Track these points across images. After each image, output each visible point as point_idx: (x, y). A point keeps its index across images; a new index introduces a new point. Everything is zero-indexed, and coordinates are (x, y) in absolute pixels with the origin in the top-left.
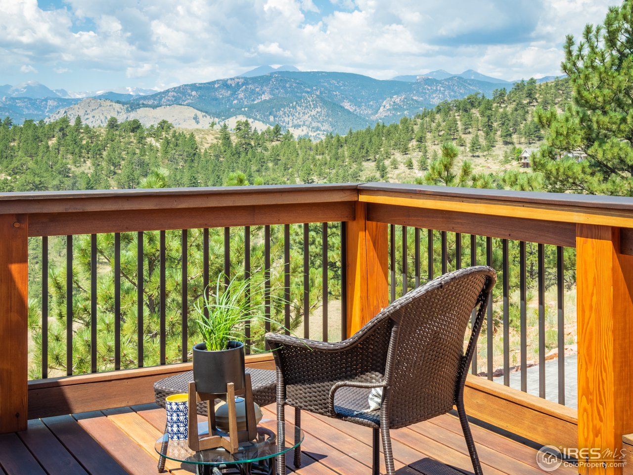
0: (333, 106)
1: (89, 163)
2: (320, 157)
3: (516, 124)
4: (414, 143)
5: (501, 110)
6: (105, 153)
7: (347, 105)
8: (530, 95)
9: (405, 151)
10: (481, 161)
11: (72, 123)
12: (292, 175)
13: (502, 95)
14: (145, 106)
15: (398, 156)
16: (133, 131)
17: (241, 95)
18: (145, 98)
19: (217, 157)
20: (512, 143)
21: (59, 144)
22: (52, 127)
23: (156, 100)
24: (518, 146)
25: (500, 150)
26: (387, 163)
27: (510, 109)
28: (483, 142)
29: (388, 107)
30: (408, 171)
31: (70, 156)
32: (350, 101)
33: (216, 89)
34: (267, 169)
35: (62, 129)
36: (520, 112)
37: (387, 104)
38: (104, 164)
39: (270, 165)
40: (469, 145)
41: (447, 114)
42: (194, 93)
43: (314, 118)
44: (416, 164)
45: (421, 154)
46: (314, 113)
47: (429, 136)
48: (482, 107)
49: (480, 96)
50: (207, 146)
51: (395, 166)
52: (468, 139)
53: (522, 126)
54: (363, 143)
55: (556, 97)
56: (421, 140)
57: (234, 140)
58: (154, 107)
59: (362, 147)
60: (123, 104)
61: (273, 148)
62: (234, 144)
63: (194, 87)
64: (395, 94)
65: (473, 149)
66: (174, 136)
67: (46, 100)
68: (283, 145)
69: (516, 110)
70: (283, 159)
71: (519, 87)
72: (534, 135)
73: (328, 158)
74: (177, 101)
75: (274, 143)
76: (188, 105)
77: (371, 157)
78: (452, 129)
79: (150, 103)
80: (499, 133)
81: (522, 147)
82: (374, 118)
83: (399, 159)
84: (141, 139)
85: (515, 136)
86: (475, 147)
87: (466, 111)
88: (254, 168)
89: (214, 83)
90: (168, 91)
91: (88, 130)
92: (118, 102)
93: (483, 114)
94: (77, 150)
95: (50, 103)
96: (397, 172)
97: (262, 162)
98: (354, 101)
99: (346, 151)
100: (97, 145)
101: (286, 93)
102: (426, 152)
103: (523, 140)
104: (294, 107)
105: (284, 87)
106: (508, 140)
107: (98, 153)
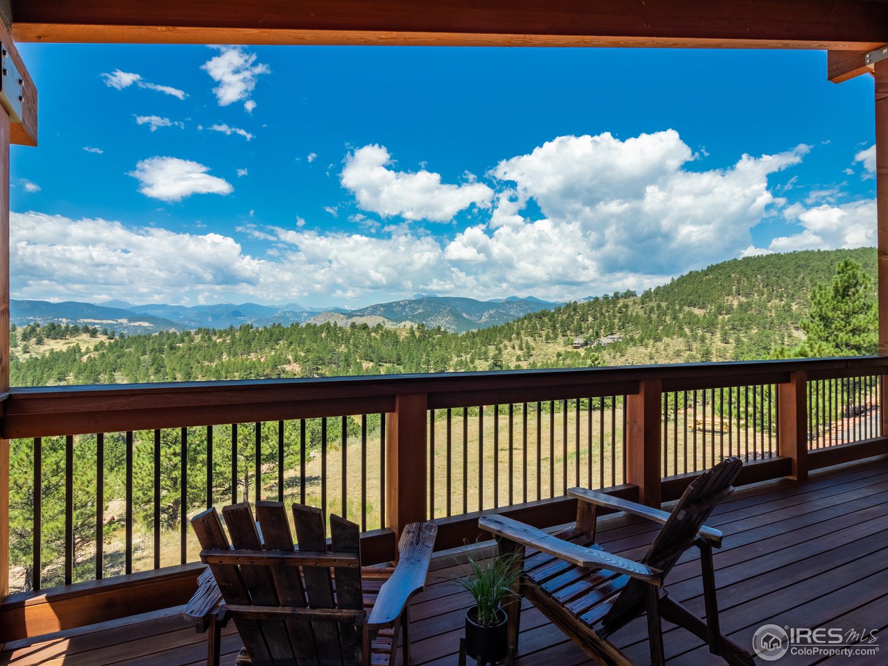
0: (457, 316)
1: (343, 346)
2: (464, 343)
3: (568, 326)
4: (514, 336)
5: (560, 318)
6: (351, 341)
7: (465, 315)
8: (575, 310)
9: (510, 340)
10: (551, 345)
11: (332, 325)
12: (450, 352)
13: (559, 310)
14: (356, 316)
15: (506, 342)
16: (364, 329)
17: (407, 310)
18: (355, 311)
19: (409, 343)
20: (567, 336)
21: (327, 336)
22: (322, 327)
23: (362, 313)
24: (571, 337)
25: (561, 339)
26: (501, 346)
27: (565, 317)
28: (552, 336)
29: (487, 316)
30: (513, 351)
31: (333, 343)
32: (466, 313)
33: (394, 307)
34: (436, 349)
35: (327, 328)
36: (570, 319)
37: (486, 314)
38: (351, 346)
39: (437, 347)
40: (544, 337)
41: (530, 320)
42: (382, 309)
43: (447, 322)
44: (517, 347)
45: (519, 341)
46: (447, 319)
47: (522, 332)
48: (549, 317)
49: (548, 311)
50: (402, 337)
51: (506, 347)
52: (544, 333)
53: (572, 326)
54: (487, 335)
55: (589, 311)
56: (518, 334)
57: (417, 334)
58: (362, 316)
59: (487, 338)
60: (345, 315)
61: (438, 338)
62: (417, 337)
63: (382, 305)
64: (491, 309)
65: (546, 339)
66: (385, 332)
67: (302, 313)
68: (443, 337)
69: (568, 318)
70: (443, 344)
71: (568, 306)
72: (579, 331)
73: (469, 344)
74: (372, 313)
75: (438, 336)
76: (379, 315)
77: (492, 343)
78: (534, 327)
79: (358, 314)
80: (559, 330)
81: (572, 338)
82: (479, 322)
83: (507, 344)
84: (369, 334)
85: (568, 332)
86: (548, 338)
87: (540, 318)
88: (429, 349)
89: (392, 303)
90: (368, 308)
91: (341, 328)
92: (342, 314)
93: (550, 321)
94: (337, 339)
95: (304, 314)
96: (507, 351)
97: (433, 346)
98: (468, 313)
99: (477, 340)
100: (347, 337)
101: (432, 308)
102: (521, 340)
103: (573, 334)
104: (436, 316)
105: (430, 305)
106: (565, 334)
107: (347, 341)
